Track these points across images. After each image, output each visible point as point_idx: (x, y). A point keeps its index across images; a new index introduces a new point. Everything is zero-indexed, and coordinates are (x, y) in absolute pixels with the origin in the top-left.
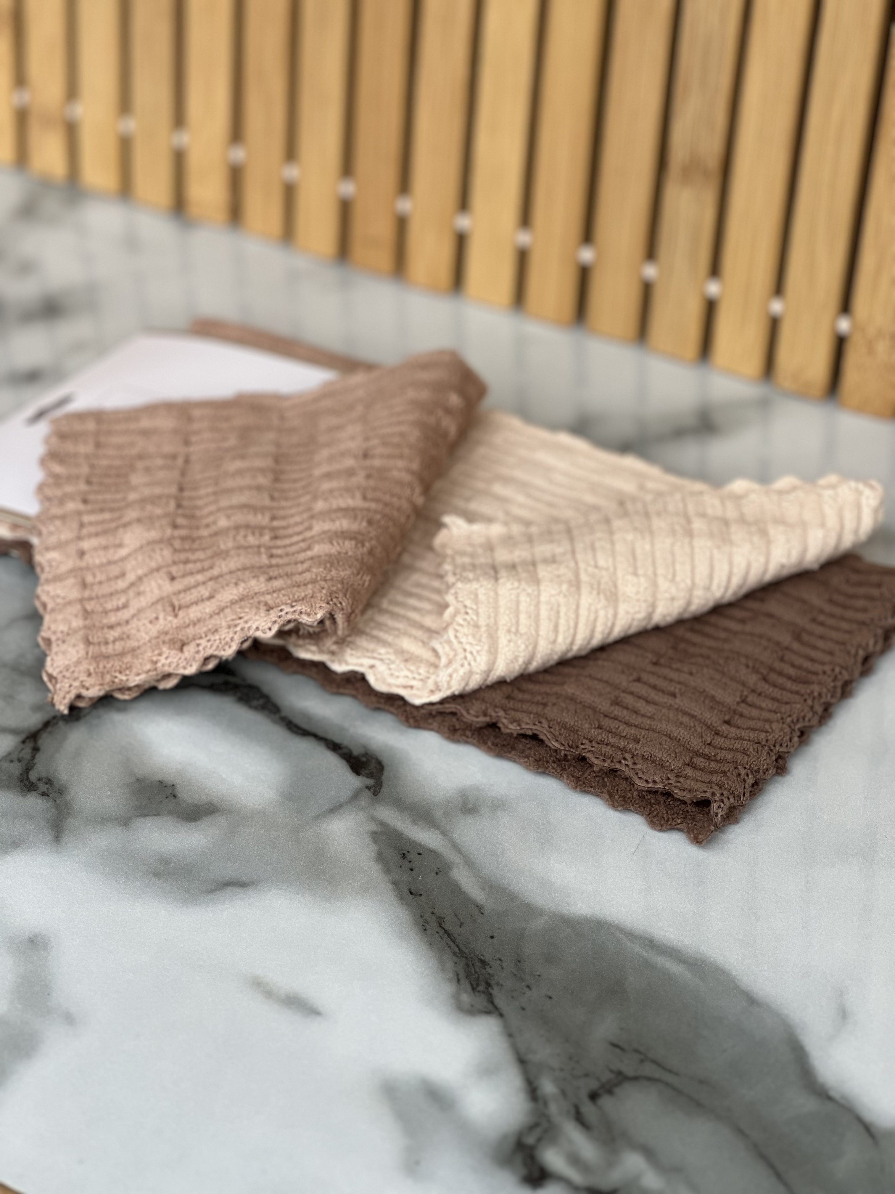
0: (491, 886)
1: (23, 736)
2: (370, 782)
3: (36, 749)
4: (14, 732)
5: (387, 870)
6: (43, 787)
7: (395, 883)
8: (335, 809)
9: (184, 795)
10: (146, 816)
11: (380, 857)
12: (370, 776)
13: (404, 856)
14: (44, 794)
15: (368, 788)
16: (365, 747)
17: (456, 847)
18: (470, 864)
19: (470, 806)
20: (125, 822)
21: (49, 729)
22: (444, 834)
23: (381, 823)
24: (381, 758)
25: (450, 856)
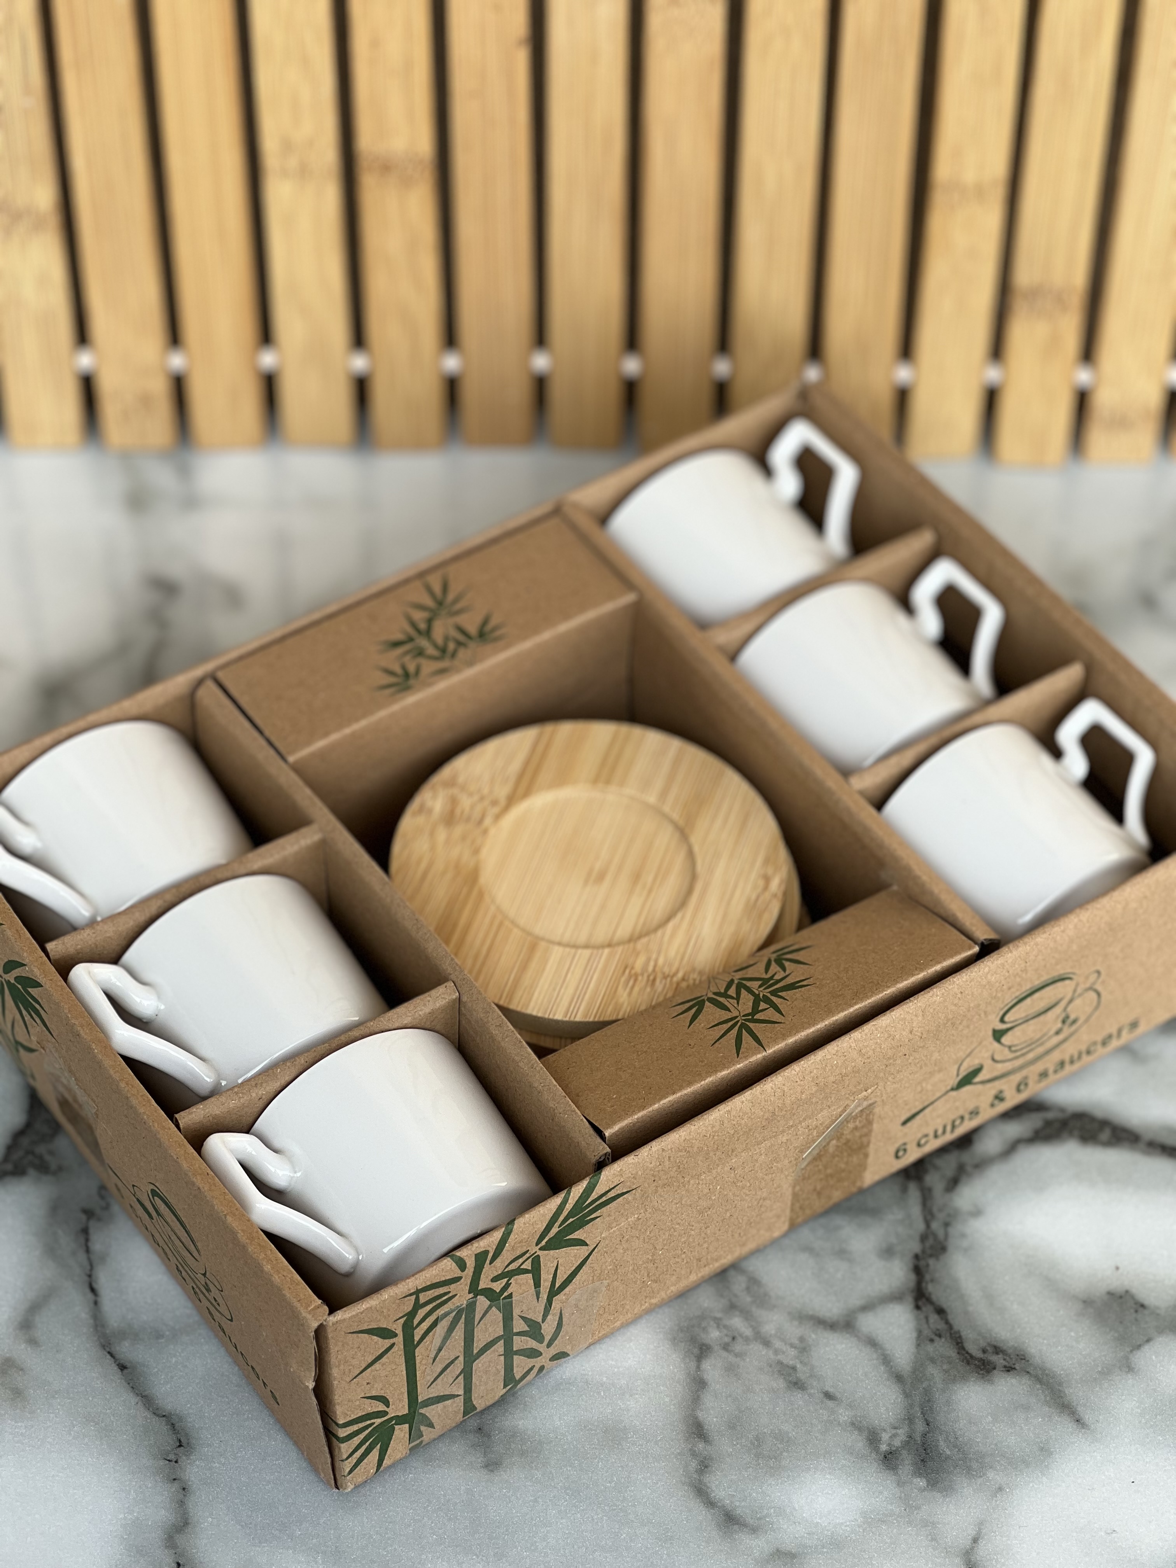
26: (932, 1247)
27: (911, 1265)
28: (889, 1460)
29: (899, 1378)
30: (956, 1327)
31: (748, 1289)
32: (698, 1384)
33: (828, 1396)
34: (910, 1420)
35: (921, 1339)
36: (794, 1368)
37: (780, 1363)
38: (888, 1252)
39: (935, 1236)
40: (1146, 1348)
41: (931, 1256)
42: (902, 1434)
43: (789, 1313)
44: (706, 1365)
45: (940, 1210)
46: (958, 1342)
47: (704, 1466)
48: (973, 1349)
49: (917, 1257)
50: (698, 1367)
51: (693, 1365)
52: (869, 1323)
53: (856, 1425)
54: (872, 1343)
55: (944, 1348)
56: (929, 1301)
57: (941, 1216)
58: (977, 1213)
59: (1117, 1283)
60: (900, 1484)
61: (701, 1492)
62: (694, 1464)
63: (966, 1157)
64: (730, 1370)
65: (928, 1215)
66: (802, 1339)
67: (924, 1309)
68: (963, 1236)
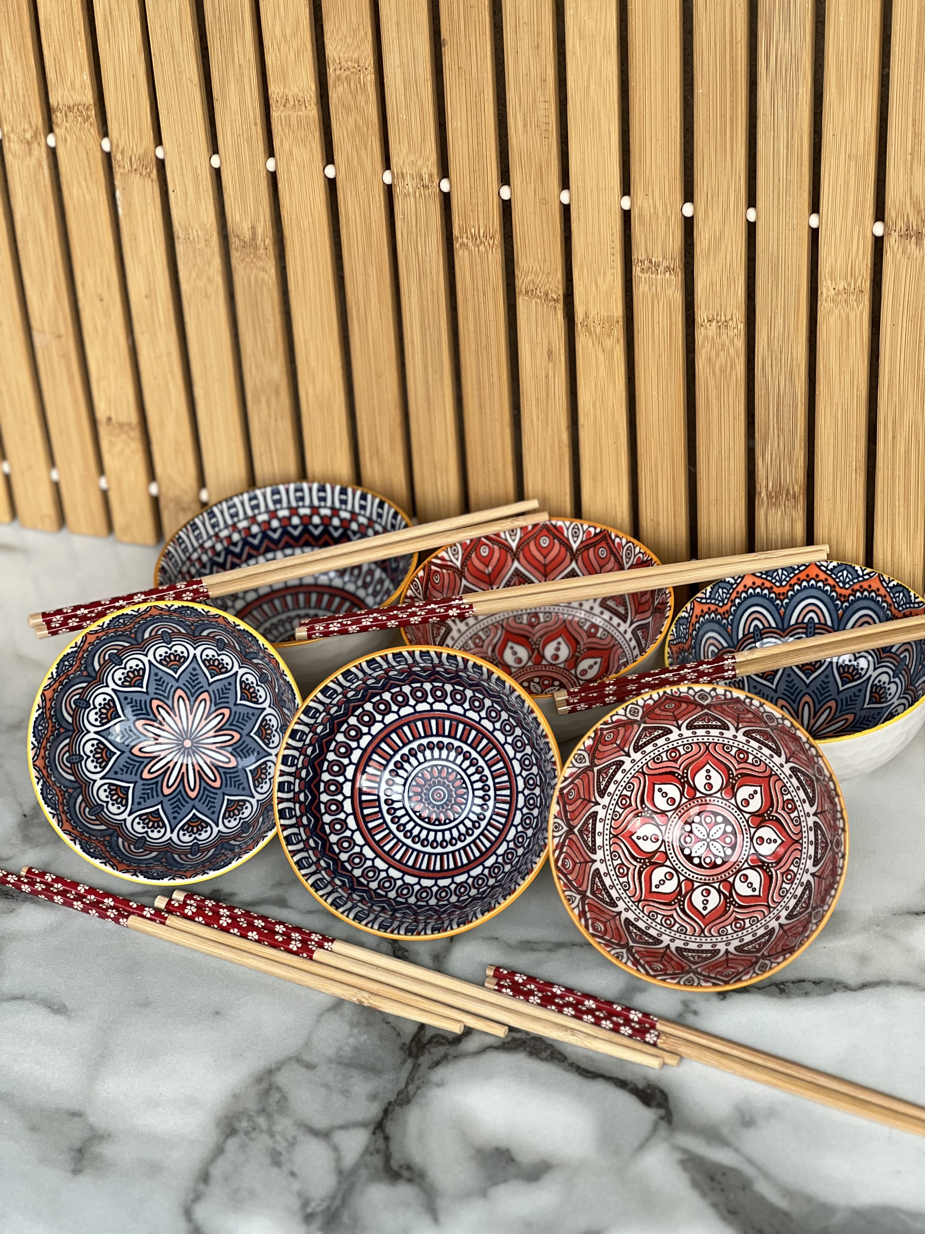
0: (789, 1193)
1: (372, 1127)
2: (662, 1112)
3: (387, 1138)
4: (363, 1125)
5: (704, 1195)
6: (406, 1174)
7: (715, 1206)
8: (643, 1146)
9: (520, 1157)
10: (497, 1184)
11: (695, 1184)
12: (659, 1106)
13: (712, 1179)
14: (410, 1181)
15: (662, 1118)
16: (645, 1079)
17: (751, 1162)
18: (767, 1175)
19: (747, 1119)
20: (483, 1194)
21: (390, 1116)
22: (737, 1151)
23: (685, 1151)
24: (662, 1087)
25: (749, 1171)
26: (402, 1099)
27: (383, 1107)
28: (308, 1218)
29: (340, 1172)
30: (391, 1150)
31: (278, 1102)
32: (219, 1151)
33: (293, 1174)
34: (333, 1198)
35: (367, 1152)
36: (280, 1154)
37: (274, 1149)
38: (373, 1097)
39: (408, 1093)
40: (502, 1185)
41: (399, 1105)
42: (324, 1205)
43: (295, 1121)
44: (230, 1141)
45: (419, 1079)
46: (388, 1158)
47: (197, 1197)
48: (394, 1164)
49: (390, 1104)
50: (224, 1141)
51: (222, 1140)
52: (340, 1137)
53: (300, 1194)
54: (336, 1149)
55: (377, 1161)
56: (383, 1131)
57: (417, 1082)
58: (440, 1085)
59: (503, 1144)
61: (188, 1213)
62: (192, 1196)
63: (452, 1050)
64: (243, 1147)
65: (410, 1079)
66: (294, 1138)
67: (377, 1135)
68: (425, 1096)
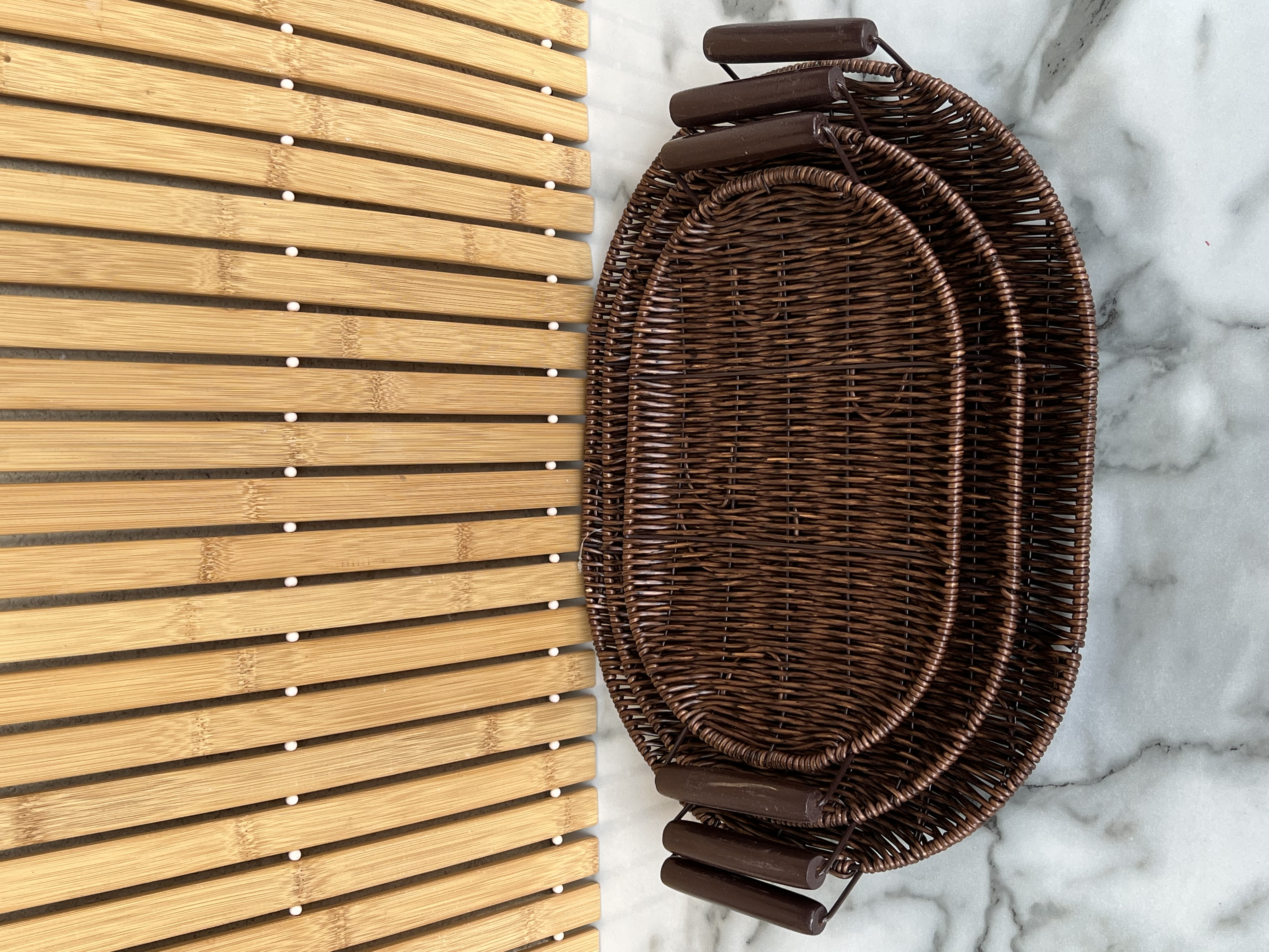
0: (1053, 10)
5: (1072, 70)
7: (1079, 59)
10: (1101, 232)
11: (1063, 82)
13: (1055, 72)
14: (1115, 301)
18: (1042, 34)
20: (1113, 239)
22: (1025, 65)
23: (1035, 103)
25: (1041, 49)
28: (1170, 367)
29: (1120, 361)
32: (1124, 468)
33: (1131, 399)
34: (1146, 355)
36: (1114, 417)
37: (1111, 425)
40: (1101, 228)
42: (1154, 360)
44: (1112, 463)
47: (1173, 468)
51: (1112, 471)
53: (1149, 385)
60: (1185, 362)
61: (1191, 468)
62: (1173, 473)
64: (1115, 450)
